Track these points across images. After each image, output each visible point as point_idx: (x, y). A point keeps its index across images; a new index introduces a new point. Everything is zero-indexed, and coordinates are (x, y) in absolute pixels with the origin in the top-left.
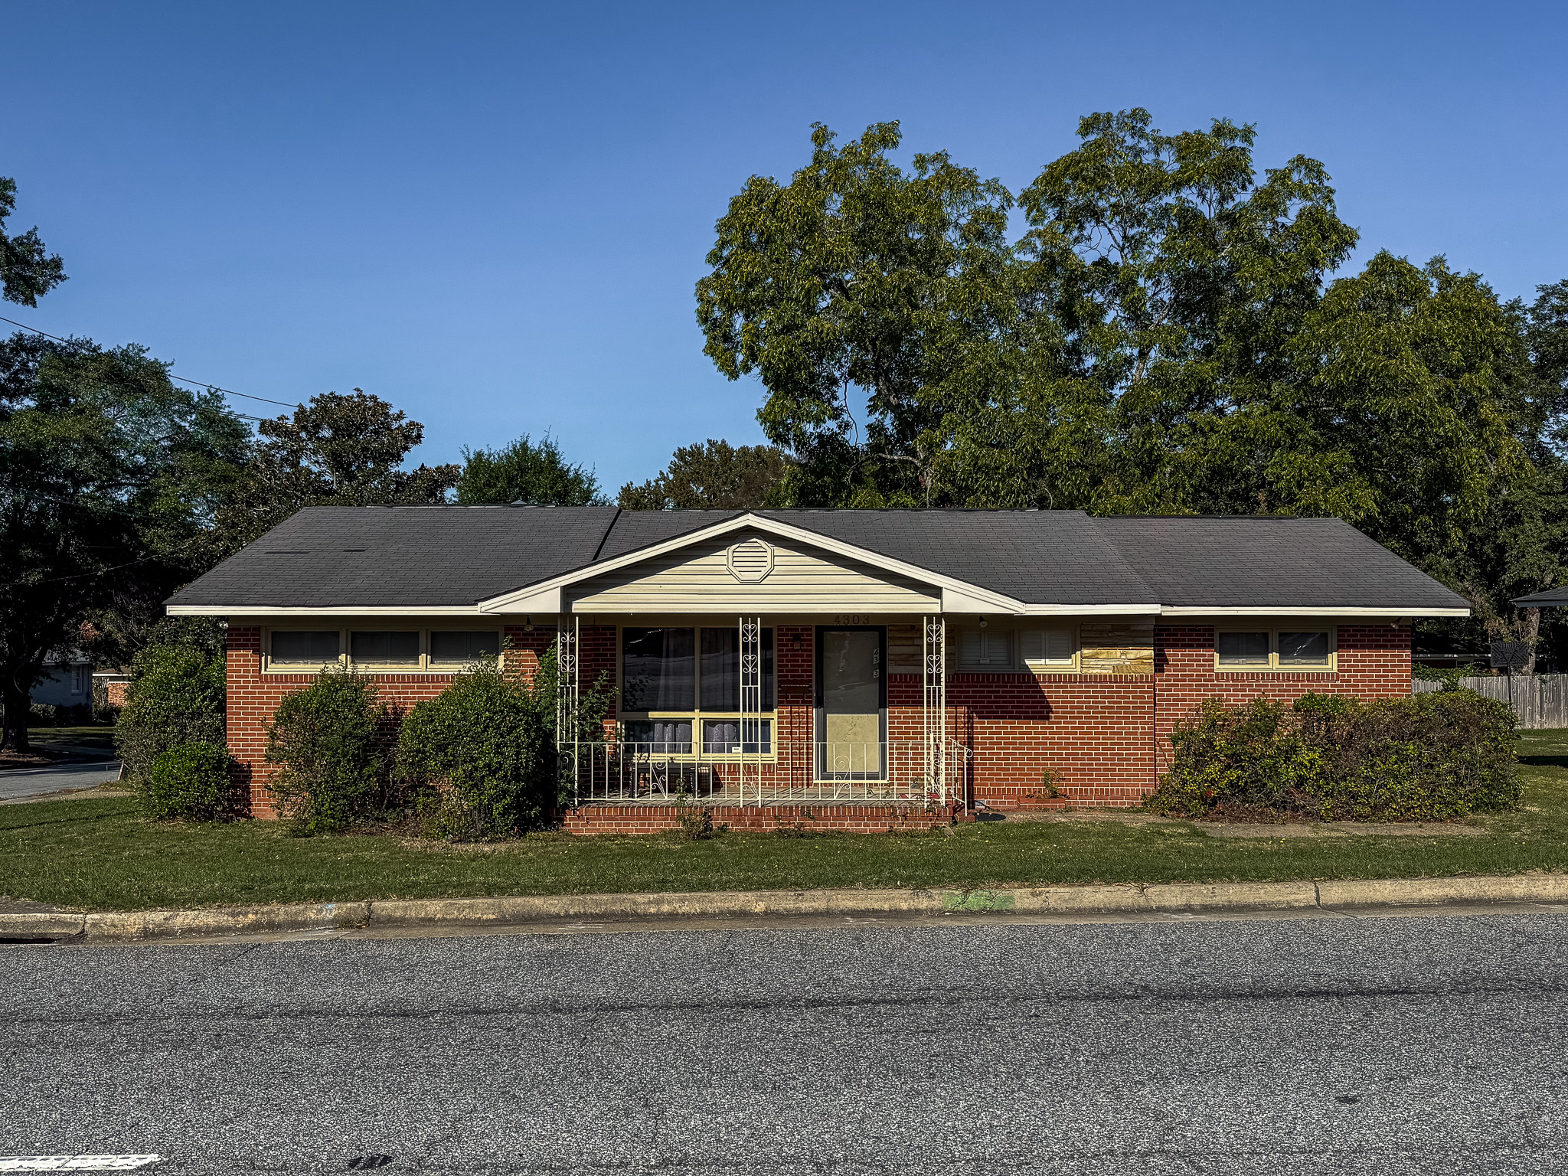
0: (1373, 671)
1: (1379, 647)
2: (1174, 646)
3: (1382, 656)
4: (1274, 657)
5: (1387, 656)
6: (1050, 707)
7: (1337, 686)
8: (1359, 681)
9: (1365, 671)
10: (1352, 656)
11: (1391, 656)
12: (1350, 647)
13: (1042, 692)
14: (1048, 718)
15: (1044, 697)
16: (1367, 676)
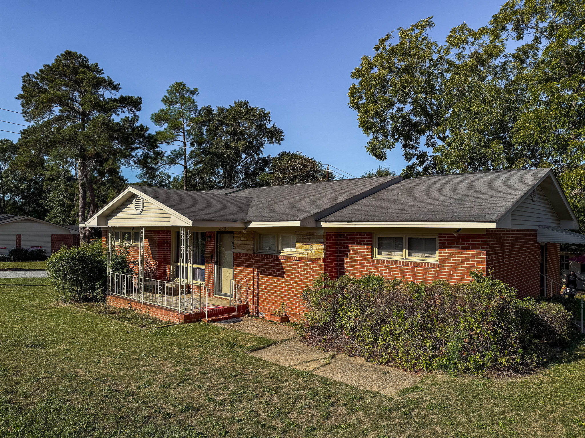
0: (460, 263)
1: (464, 248)
2: (352, 244)
3: (466, 254)
4: (405, 251)
5: (469, 254)
6: (284, 272)
7: (437, 271)
8: (451, 269)
9: (454, 263)
10: (446, 253)
11: (472, 254)
12: (445, 247)
13: (281, 264)
14: (283, 277)
15: (282, 267)
16: (456, 266)
